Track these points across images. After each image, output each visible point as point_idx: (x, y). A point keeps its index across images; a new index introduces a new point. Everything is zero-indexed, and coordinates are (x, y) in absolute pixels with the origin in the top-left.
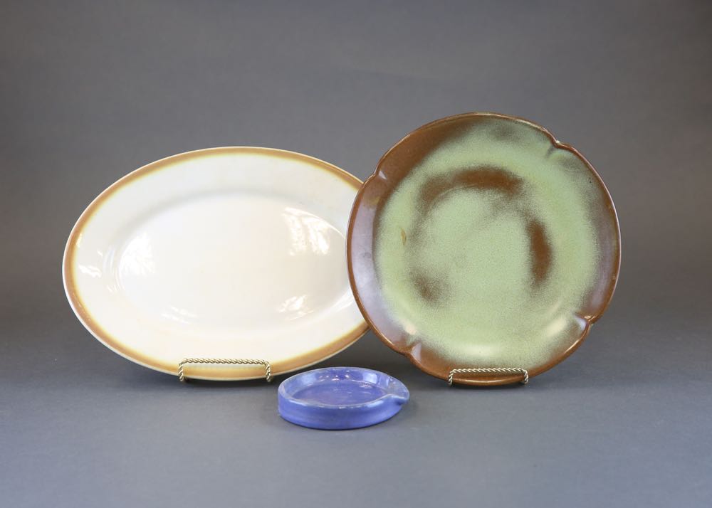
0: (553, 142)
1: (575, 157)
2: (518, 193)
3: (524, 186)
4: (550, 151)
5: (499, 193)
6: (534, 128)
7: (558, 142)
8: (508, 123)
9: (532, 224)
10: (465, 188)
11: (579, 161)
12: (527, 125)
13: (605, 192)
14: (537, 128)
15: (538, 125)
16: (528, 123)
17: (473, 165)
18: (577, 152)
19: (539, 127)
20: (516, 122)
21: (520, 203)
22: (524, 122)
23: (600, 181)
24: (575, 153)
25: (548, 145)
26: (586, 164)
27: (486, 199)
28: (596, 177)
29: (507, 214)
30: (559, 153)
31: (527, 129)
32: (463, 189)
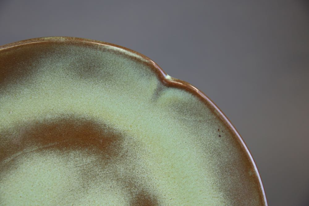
0: (161, 79)
1: (194, 99)
2: (116, 155)
3: (125, 144)
4: (158, 93)
5: (89, 154)
6: (132, 58)
7: (168, 77)
8: (92, 52)
9: (139, 199)
10: (40, 150)
11: (201, 105)
12: (121, 53)
13: (242, 150)
14: (135, 58)
15: (138, 53)
16: (122, 50)
17: (49, 116)
18: (197, 90)
19: (138, 56)
20: (104, 50)
21: (121, 169)
22: (115, 48)
23: (233, 135)
24: (194, 93)
25: (154, 82)
26: (212, 110)
27: (71, 164)
28: (228, 128)
29: (103, 184)
30: (171, 94)
31: (121, 60)
32: (37, 151)
